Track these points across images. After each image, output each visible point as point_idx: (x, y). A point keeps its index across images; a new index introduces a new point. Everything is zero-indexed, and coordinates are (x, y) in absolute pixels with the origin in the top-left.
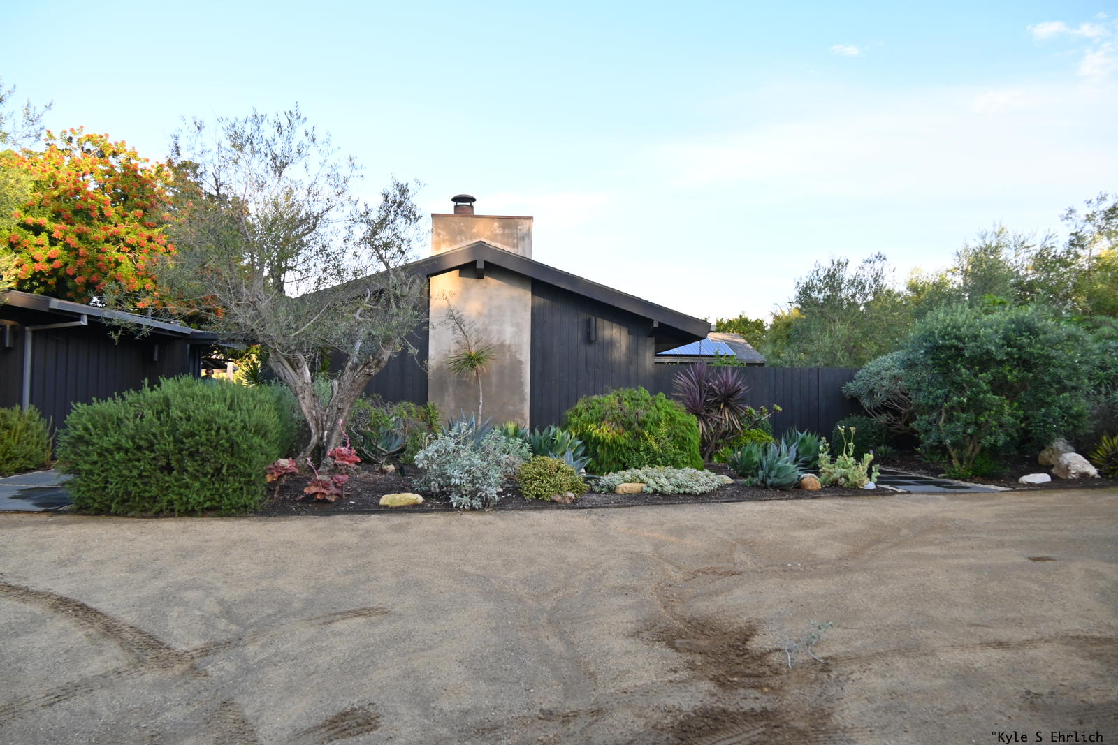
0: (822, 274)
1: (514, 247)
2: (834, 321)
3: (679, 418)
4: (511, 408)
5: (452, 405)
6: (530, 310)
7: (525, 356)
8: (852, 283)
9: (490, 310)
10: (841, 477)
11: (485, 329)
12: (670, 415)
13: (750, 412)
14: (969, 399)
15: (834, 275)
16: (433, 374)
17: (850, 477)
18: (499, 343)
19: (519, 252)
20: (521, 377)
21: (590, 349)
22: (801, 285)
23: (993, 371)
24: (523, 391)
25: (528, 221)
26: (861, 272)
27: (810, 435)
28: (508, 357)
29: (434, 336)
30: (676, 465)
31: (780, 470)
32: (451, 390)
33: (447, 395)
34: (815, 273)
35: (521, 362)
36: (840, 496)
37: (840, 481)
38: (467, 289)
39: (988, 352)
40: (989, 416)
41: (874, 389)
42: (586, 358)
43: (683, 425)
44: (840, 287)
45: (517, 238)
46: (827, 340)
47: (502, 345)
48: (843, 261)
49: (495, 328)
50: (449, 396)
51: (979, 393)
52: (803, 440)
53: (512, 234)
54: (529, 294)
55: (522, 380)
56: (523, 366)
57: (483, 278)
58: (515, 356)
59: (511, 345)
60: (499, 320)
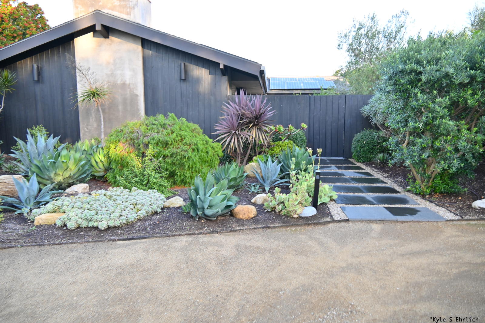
1: (127, 14)
5: (95, 125)
6: (141, 59)
7: (140, 91)
9: (115, 60)
11: (113, 73)
14: (426, 124)
17: (286, 204)
18: (122, 82)
21: (184, 86)
23: (452, 95)
24: (139, 115)
28: (128, 93)
32: (93, 115)
33: (91, 118)
35: (137, 96)
38: (100, 45)
39: (447, 75)
40: (446, 141)
42: (181, 92)
45: (129, 8)
47: (124, 85)
49: (118, 72)
51: (434, 118)
54: (140, 47)
55: (138, 107)
56: (138, 98)
57: (109, 38)
58: (133, 91)
59: (130, 84)
60: (121, 67)
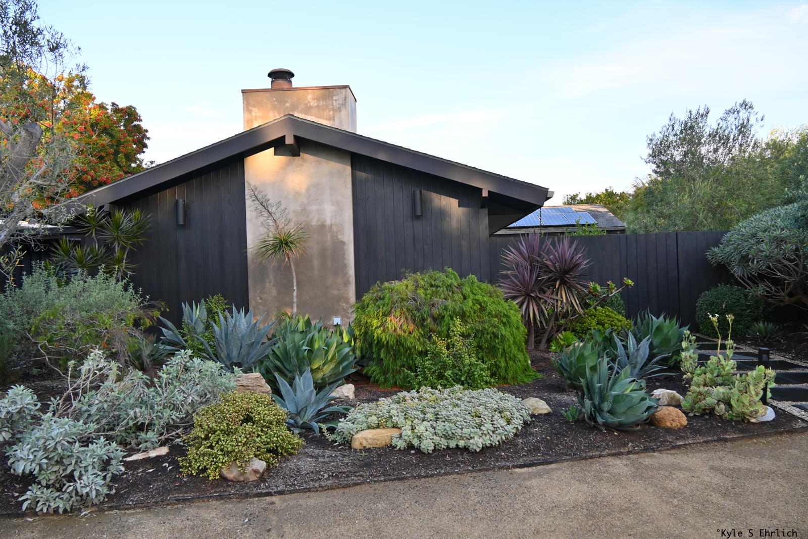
0: (678, 128)
1: (330, 119)
2: (694, 180)
3: (491, 308)
4: (335, 292)
5: (274, 292)
6: (350, 186)
7: (348, 236)
8: (712, 136)
9: (308, 190)
10: (718, 404)
11: (304, 210)
12: (480, 304)
13: (595, 288)
15: (692, 127)
16: (253, 260)
17: (733, 403)
18: (319, 223)
19: (336, 124)
20: (345, 259)
21: (418, 225)
22: (654, 142)
24: (347, 273)
25: (343, 91)
26: (723, 124)
27: (667, 321)
28: (329, 239)
29: (251, 220)
30: (470, 382)
31: (617, 399)
32: (271, 276)
33: (267, 281)
34: (671, 128)
35: (343, 243)
36: (720, 440)
37: (717, 408)
41: (747, 255)
42: (414, 234)
43: (496, 317)
44: (699, 140)
45: (333, 109)
46: (686, 200)
47: (322, 227)
48: (701, 111)
49: (314, 208)
50: (270, 282)
52: (659, 329)
53: (327, 106)
54: (349, 169)
55: (345, 261)
56: (345, 247)
57: (299, 156)
58: (337, 237)
59: (332, 225)
60: (317, 200)
